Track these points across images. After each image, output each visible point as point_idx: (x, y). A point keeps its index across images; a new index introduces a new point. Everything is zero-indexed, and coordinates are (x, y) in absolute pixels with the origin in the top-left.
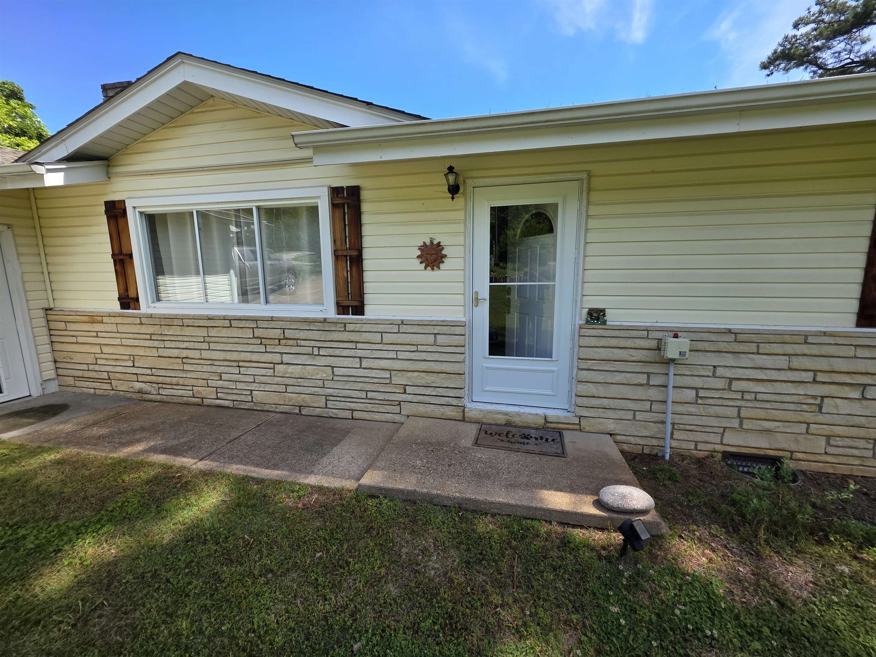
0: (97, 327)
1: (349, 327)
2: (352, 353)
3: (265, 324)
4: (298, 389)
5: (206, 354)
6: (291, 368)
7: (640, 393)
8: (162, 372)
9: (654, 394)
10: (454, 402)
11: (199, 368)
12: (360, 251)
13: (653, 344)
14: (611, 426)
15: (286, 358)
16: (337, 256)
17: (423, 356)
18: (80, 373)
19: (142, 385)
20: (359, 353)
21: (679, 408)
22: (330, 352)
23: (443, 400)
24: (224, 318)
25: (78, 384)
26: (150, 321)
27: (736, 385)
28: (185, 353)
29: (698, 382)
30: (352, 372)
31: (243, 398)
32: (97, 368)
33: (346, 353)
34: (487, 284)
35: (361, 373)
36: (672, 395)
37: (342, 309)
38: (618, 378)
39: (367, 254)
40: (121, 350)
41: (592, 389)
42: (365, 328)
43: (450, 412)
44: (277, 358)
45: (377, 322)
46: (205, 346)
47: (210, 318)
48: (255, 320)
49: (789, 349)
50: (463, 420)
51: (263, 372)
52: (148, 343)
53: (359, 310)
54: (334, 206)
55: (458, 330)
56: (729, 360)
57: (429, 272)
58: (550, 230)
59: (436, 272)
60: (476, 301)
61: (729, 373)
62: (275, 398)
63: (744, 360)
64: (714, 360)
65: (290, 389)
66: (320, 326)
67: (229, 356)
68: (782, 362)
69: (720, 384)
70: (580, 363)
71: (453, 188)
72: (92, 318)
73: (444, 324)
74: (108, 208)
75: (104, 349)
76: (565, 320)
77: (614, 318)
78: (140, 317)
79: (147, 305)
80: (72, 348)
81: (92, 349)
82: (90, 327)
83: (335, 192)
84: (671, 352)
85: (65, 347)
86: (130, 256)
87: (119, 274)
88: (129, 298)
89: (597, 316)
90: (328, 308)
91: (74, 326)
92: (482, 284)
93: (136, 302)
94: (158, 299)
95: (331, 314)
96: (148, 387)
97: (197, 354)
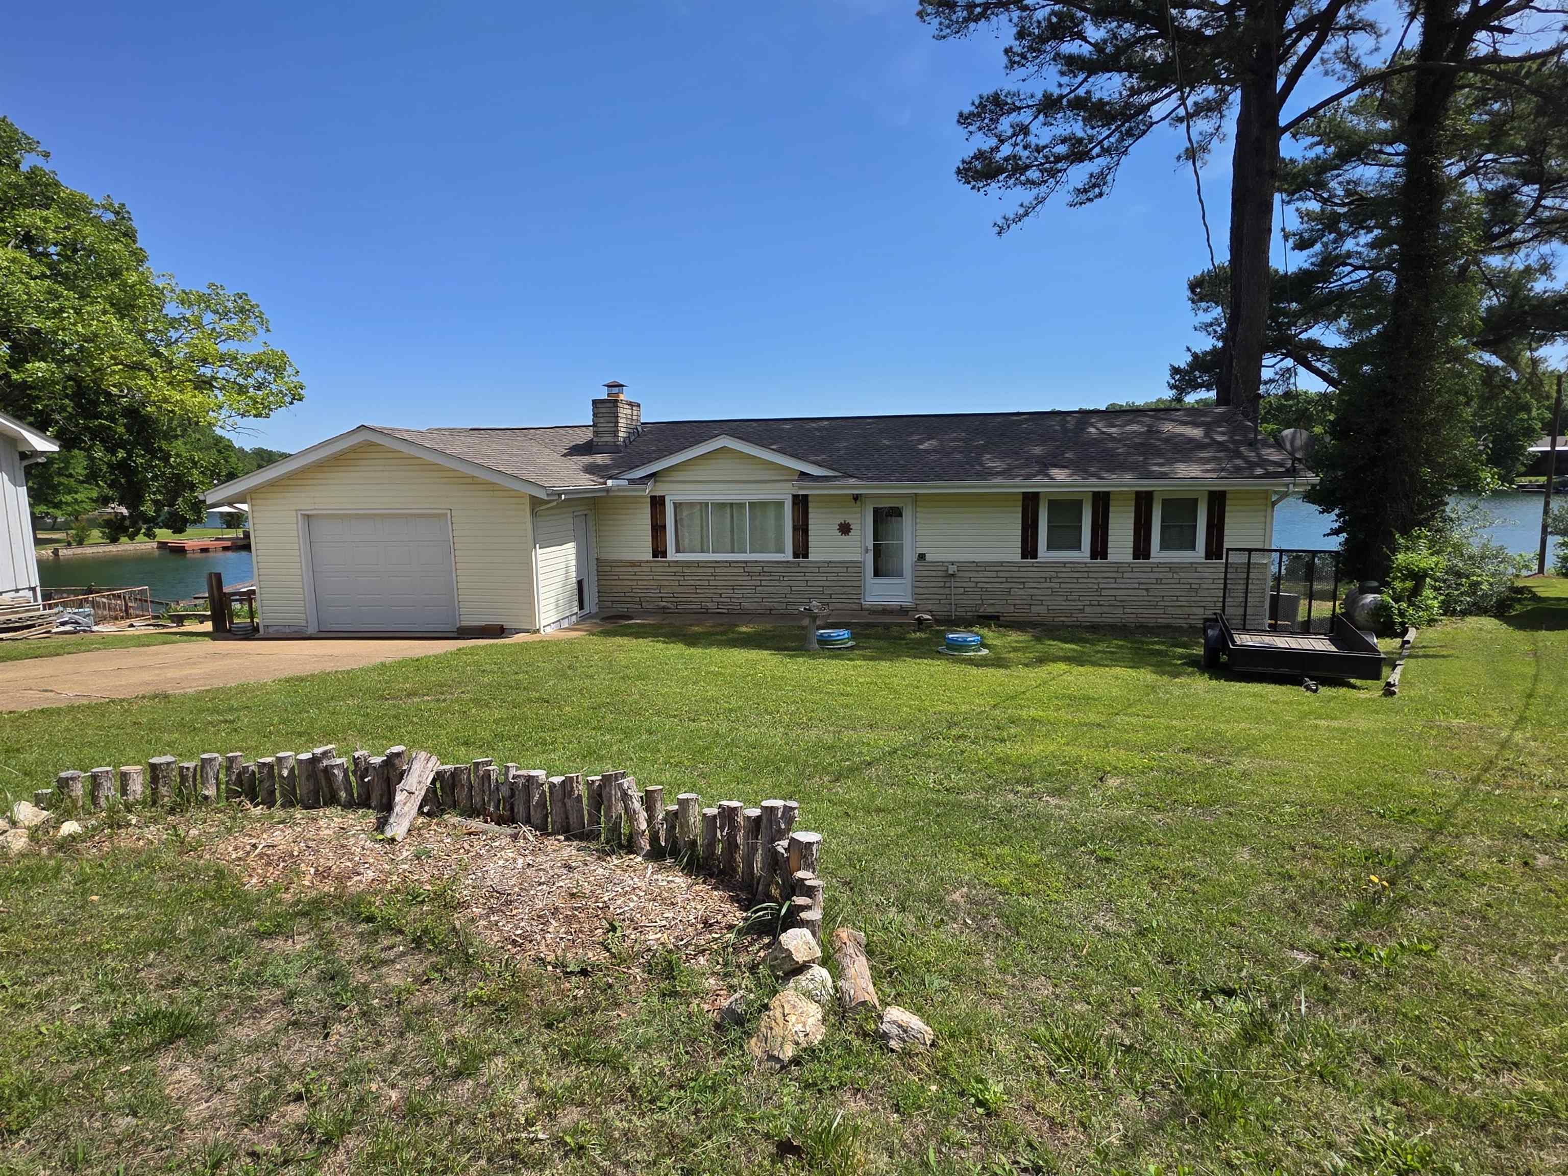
0: (636, 569)
1: (801, 565)
2: (802, 578)
3: (753, 565)
4: (770, 600)
5: (712, 583)
6: (766, 588)
7: (942, 591)
8: (680, 595)
9: (947, 591)
10: (857, 601)
11: (707, 591)
12: (807, 525)
13: (945, 568)
14: (930, 607)
15: (764, 583)
16: (795, 529)
17: (841, 578)
19: (665, 604)
20: (806, 578)
21: (958, 597)
22: (790, 578)
23: (850, 601)
24: (727, 562)
26: (676, 564)
27: (979, 585)
28: (698, 583)
29: (964, 585)
30: (802, 588)
31: (734, 607)
32: (632, 595)
33: (798, 578)
34: (872, 542)
35: (807, 588)
36: (953, 591)
37: (796, 555)
38: (932, 584)
39: (810, 527)
40: (652, 583)
41: (921, 591)
42: (811, 565)
43: (854, 607)
44: (758, 583)
45: (816, 562)
46: (712, 578)
47: (716, 562)
48: (746, 562)
49: (997, 569)
50: (862, 610)
51: (750, 591)
52: (674, 578)
53: (806, 556)
54: (794, 504)
55: (858, 565)
56: (975, 574)
57: (843, 537)
58: (901, 516)
59: (847, 537)
60: (867, 551)
61: (976, 580)
62: (755, 606)
63: (981, 574)
64: (968, 574)
65: (765, 600)
66: (785, 565)
67: (728, 583)
68: (994, 574)
69: (973, 585)
70: (917, 578)
71: (856, 498)
72: (633, 564)
73: (851, 562)
74: (653, 498)
75: (640, 583)
76: (908, 559)
77: (929, 557)
78: (669, 562)
79: (672, 555)
80: (614, 583)
81: (630, 583)
82: (630, 569)
83: (795, 497)
84: (950, 572)
85: (608, 583)
86: (665, 527)
87: (655, 537)
88: (659, 551)
89: (922, 557)
90: (788, 555)
91: (618, 569)
92: (870, 544)
93: (664, 554)
94: (678, 551)
95: (791, 558)
96: (669, 605)
97: (706, 583)
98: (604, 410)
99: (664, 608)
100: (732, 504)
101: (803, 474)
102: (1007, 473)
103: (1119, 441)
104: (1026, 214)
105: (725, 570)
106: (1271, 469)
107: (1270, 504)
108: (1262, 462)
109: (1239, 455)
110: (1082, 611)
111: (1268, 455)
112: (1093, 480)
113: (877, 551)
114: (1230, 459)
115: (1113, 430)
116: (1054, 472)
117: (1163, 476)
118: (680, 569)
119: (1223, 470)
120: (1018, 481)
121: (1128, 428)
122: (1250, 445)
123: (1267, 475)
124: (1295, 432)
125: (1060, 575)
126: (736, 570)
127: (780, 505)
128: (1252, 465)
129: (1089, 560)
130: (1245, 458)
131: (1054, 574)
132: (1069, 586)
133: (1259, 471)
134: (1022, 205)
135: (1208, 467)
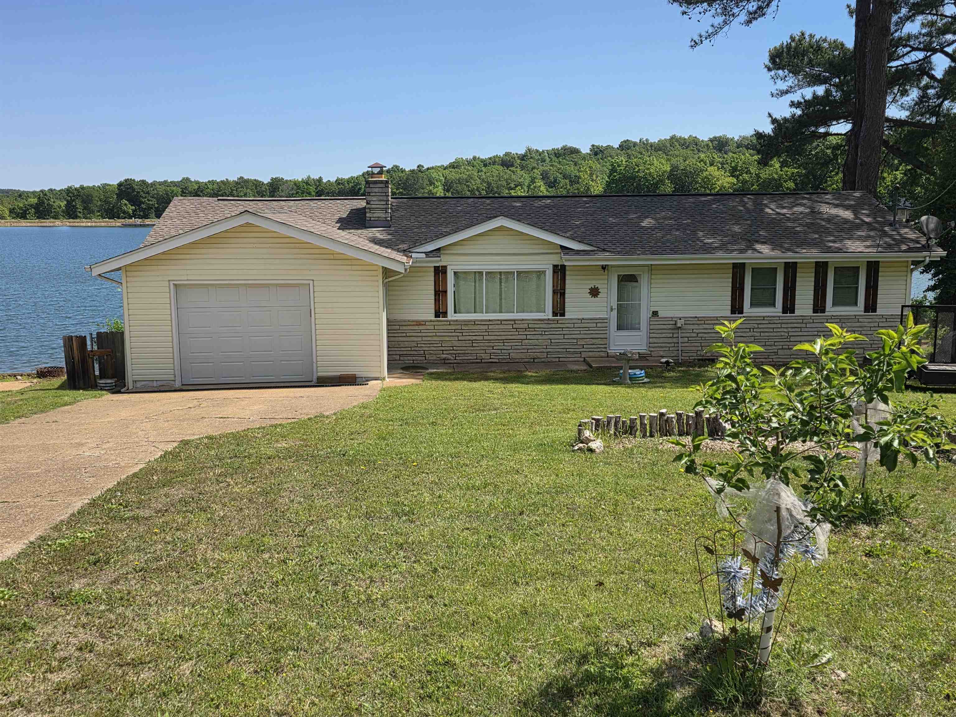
0: (421, 327)
1: (560, 322)
2: (561, 332)
3: (520, 322)
4: (534, 351)
5: (485, 338)
6: (531, 341)
7: (670, 340)
8: (458, 348)
9: (675, 340)
10: (604, 350)
11: (482, 344)
12: (564, 289)
13: (674, 322)
15: (528, 337)
16: (554, 292)
17: (592, 332)
18: (405, 353)
19: (445, 356)
20: (564, 332)
21: (683, 345)
22: (551, 333)
23: (599, 350)
24: (498, 320)
25: (402, 358)
26: (456, 323)
27: (699, 335)
28: (474, 338)
29: (688, 335)
30: (560, 341)
31: (505, 357)
32: (417, 349)
33: (557, 333)
34: (616, 303)
35: (565, 341)
36: (680, 340)
37: (555, 314)
38: (664, 335)
39: (567, 291)
40: (435, 338)
41: (654, 340)
42: (567, 322)
43: (603, 354)
44: (524, 337)
45: (571, 319)
46: (487, 334)
47: (490, 321)
48: (514, 320)
49: (713, 322)
50: (608, 357)
51: (517, 344)
52: (454, 334)
53: (563, 314)
54: (554, 272)
55: (605, 321)
56: (696, 327)
57: (593, 298)
58: (638, 281)
59: (596, 299)
60: (612, 310)
61: (697, 331)
62: (521, 356)
63: (701, 327)
64: (692, 327)
65: (529, 351)
66: (546, 322)
67: (499, 338)
68: (711, 326)
69: (695, 335)
70: (650, 331)
71: (604, 268)
72: (419, 323)
73: (600, 319)
74: (436, 269)
75: (424, 339)
76: (644, 315)
77: (661, 314)
78: (450, 321)
79: (451, 315)
80: (401, 339)
81: (415, 339)
82: (416, 328)
83: (555, 267)
84: (679, 325)
85: (397, 339)
86: (446, 292)
87: (437, 301)
88: (440, 312)
89: (655, 314)
90: (548, 314)
91: (405, 328)
92: (614, 303)
93: (445, 314)
94: (455, 312)
95: (551, 317)
96: (449, 356)
97: (481, 338)
98: (376, 190)
99: (444, 359)
100: (500, 273)
101: (562, 247)
102: (723, 247)
103: (794, 220)
104: (716, 33)
105: (497, 327)
106: (912, 245)
107: (909, 270)
108: (904, 240)
109: (885, 234)
110: (776, 353)
111: (906, 233)
112: (790, 254)
113: (620, 308)
114: (881, 237)
115: (784, 211)
116: (758, 247)
117: (839, 250)
118: (459, 327)
119: (878, 246)
120: (735, 254)
121: (795, 209)
122: (891, 225)
123: (910, 250)
124: (929, 218)
125: (760, 326)
126: (506, 327)
127: (540, 274)
128: (898, 243)
129: (781, 314)
130: (890, 236)
131: (756, 326)
132: (767, 334)
133: (904, 247)
134: (712, 26)
135: (868, 243)
